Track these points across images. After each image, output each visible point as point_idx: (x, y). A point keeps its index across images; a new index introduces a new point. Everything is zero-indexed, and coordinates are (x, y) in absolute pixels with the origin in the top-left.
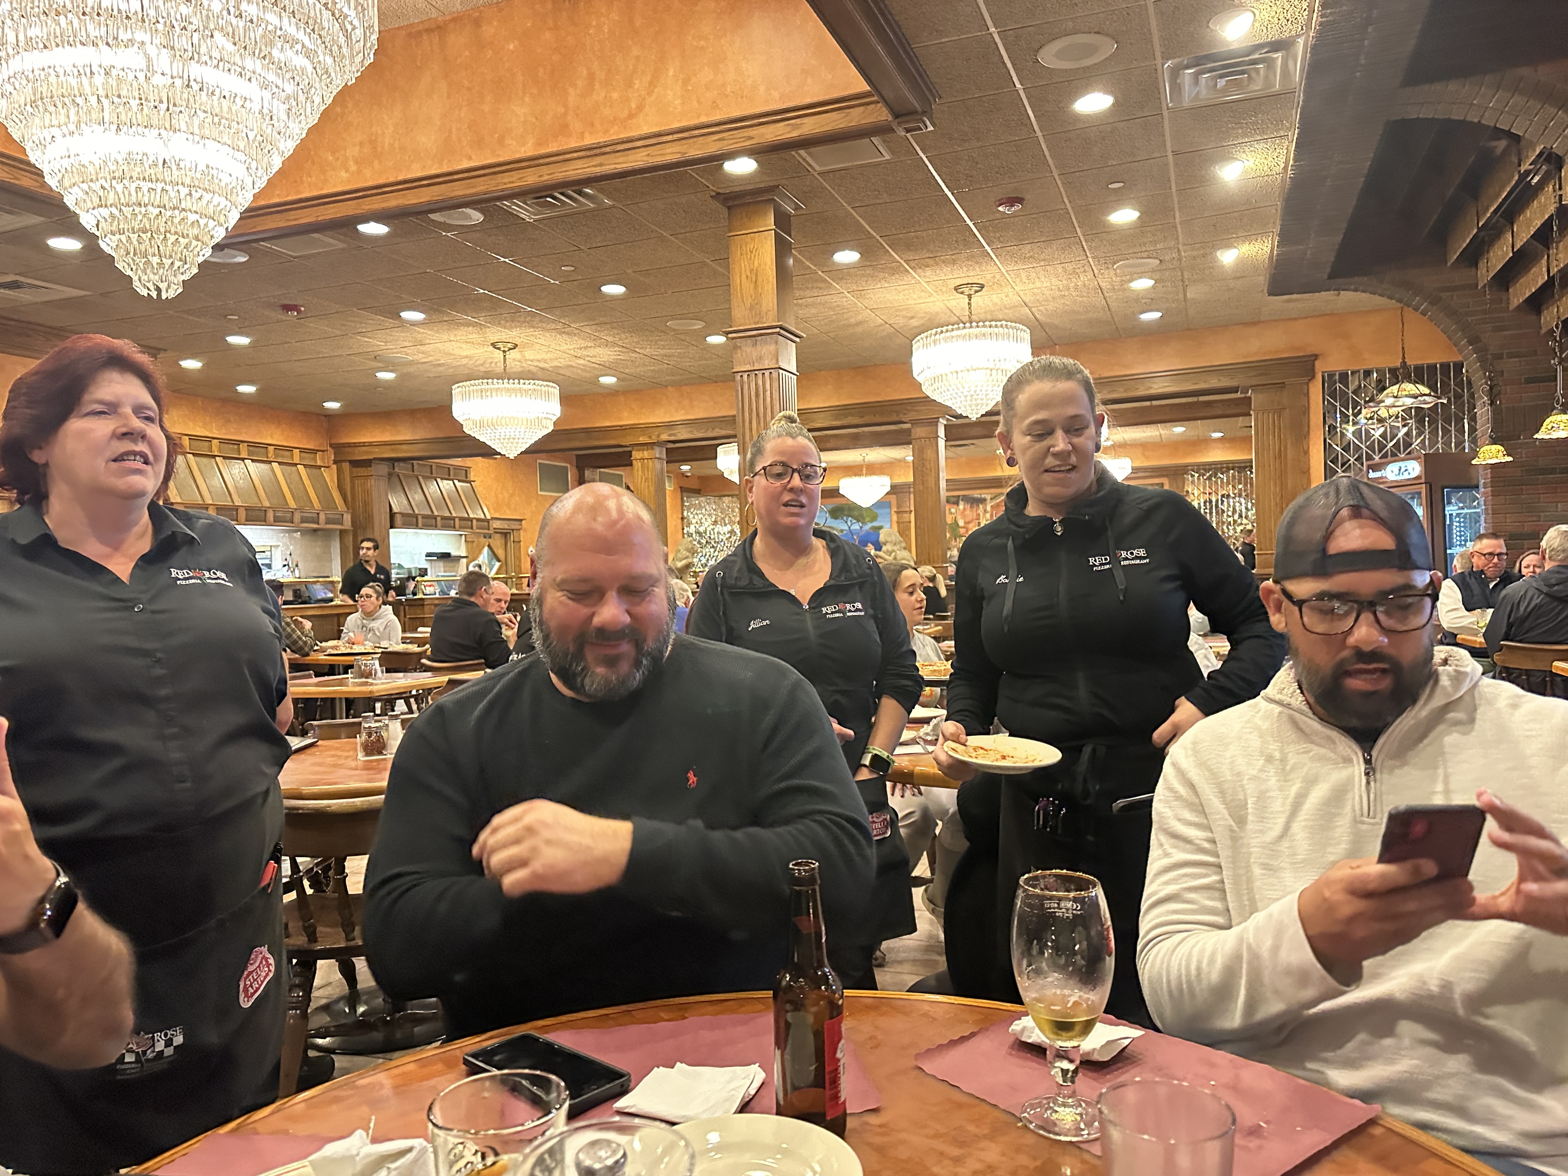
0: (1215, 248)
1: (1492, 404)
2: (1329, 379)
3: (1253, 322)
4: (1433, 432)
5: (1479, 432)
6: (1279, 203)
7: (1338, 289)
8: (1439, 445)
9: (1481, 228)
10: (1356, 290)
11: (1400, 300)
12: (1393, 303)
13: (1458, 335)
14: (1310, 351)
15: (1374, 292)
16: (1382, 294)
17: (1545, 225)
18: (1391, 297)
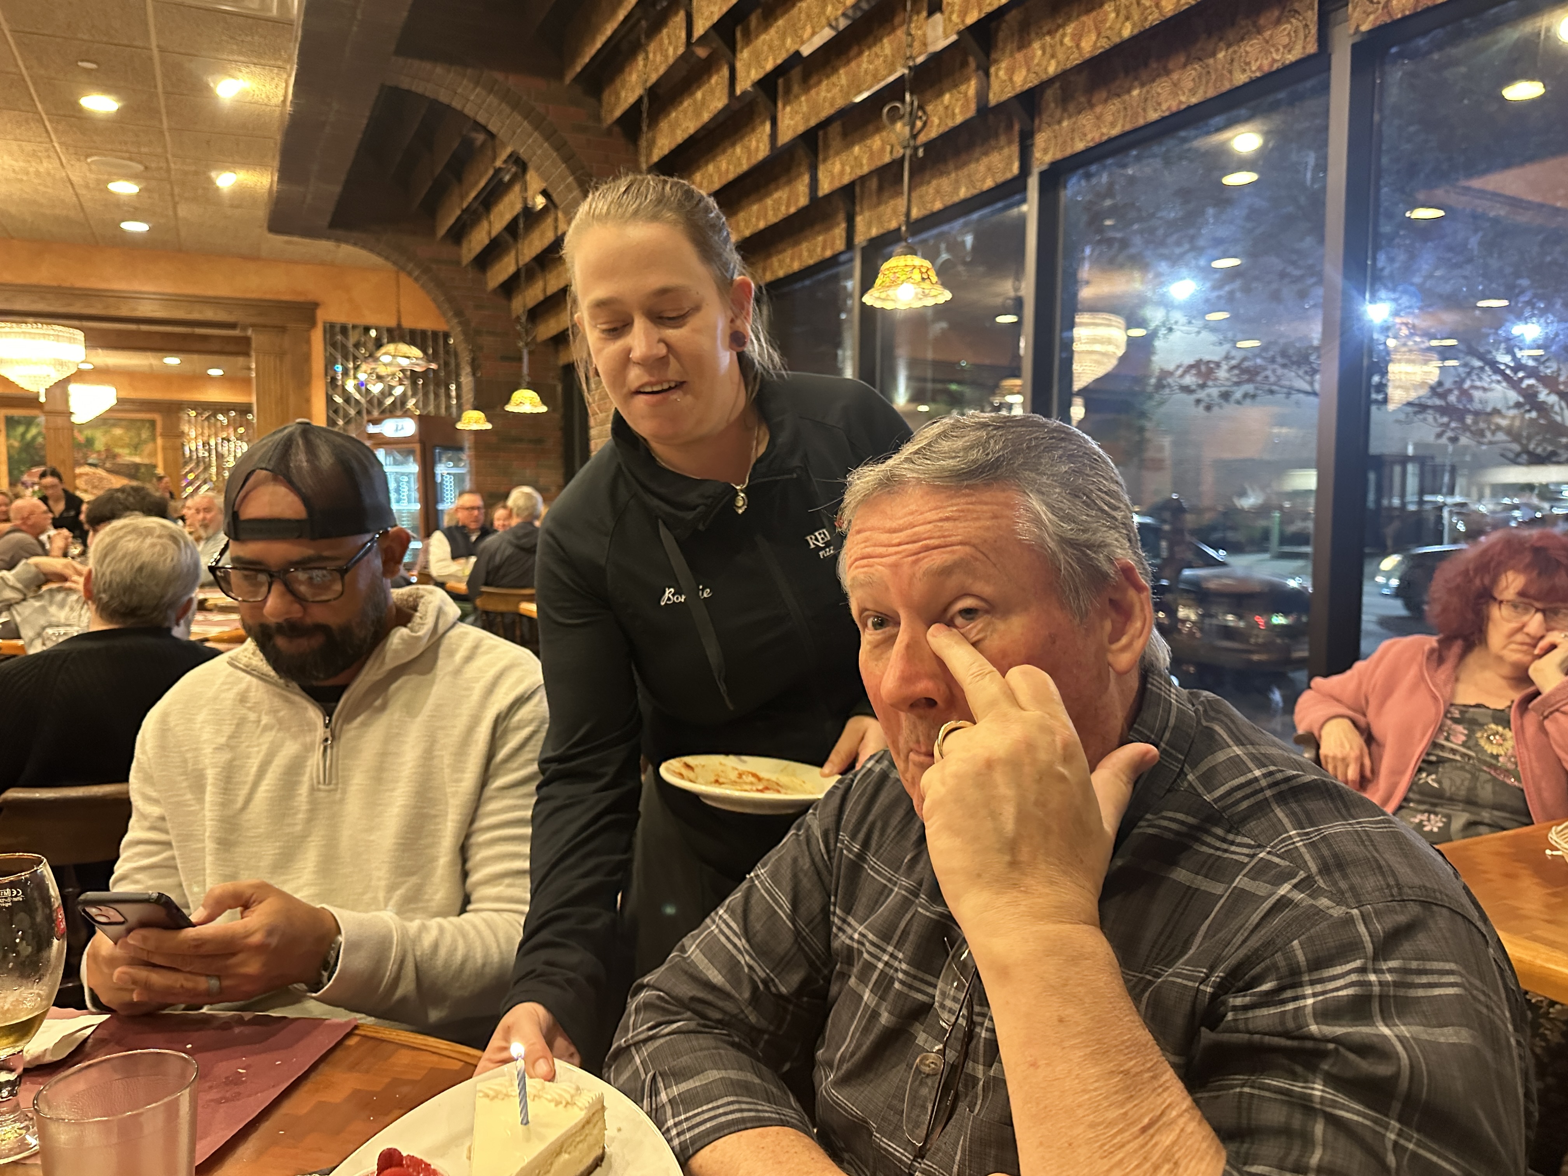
0: (209, 167)
1: (474, 374)
2: (330, 329)
3: (252, 257)
4: (426, 395)
5: (464, 400)
6: (279, 138)
7: (338, 240)
8: (431, 408)
9: (464, 211)
10: (355, 244)
11: (395, 263)
12: (389, 265)
13: (446, 306)
14: (311, 297)
15: (371, 250)
16: (379, 254)
17: (515, 221)
18: (387, 258)
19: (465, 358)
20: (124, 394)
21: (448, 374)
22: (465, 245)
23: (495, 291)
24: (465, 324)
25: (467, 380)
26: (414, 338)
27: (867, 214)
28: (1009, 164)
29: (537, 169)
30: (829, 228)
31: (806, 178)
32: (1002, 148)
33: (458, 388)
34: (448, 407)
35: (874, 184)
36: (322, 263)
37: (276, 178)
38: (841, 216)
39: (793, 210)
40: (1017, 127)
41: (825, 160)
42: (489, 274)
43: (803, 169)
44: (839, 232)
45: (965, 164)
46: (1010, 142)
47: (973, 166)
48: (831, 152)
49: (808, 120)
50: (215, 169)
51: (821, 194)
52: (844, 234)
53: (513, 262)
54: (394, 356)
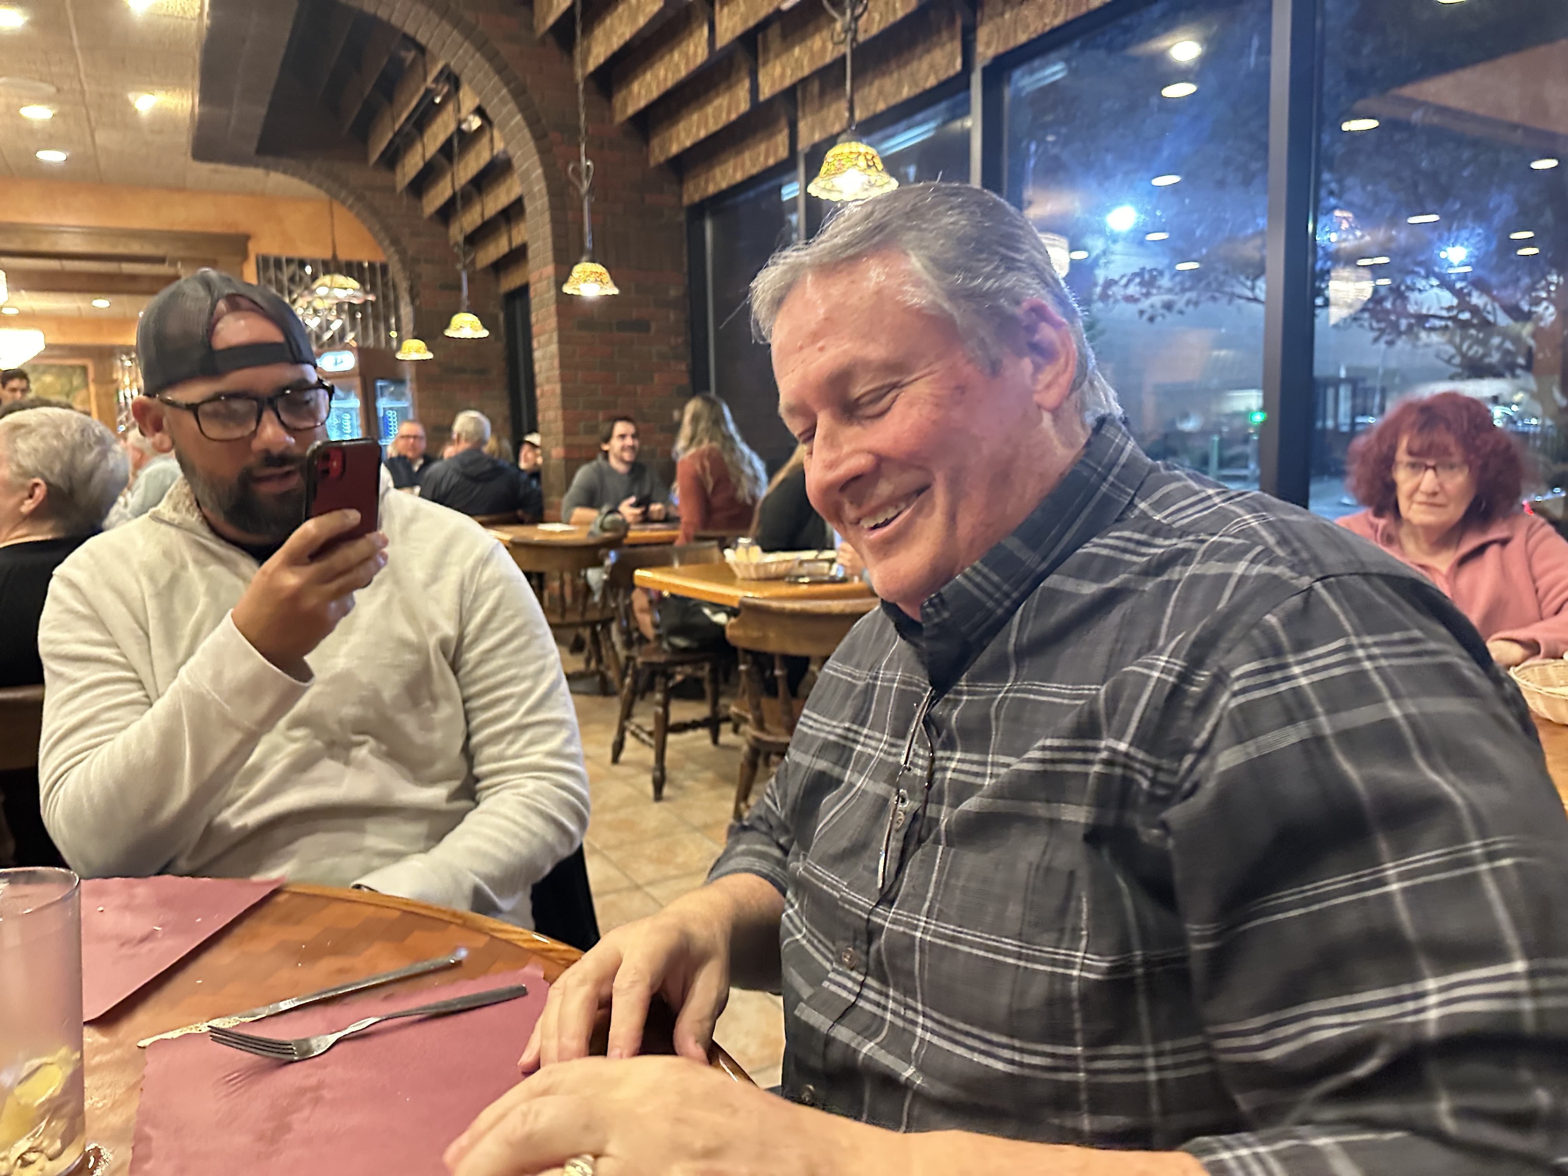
0: (126, 88)
1: (413, 304)
2: (264, 262)
3: (178, 188)
4: (365, 328)
5: (404, 332)
6: (197, 55)
7: (267, 167)
8: (371, 342)
9: (396, 135)
10: (285, 172)
11: (328, 191)
12: (322, 194)
13: (382, 235)
14: (243, 228)
15: (302, 178)
16: (311, 182)
17: (449, 142)
18: (319, 186)
19: (403, 286)
20: (53, 340)
21: (387, 306)
22: (399, 171)
23: (431, 218)
24: (401, 252)
25: (406, 311)
26: (350, 269)
27: (809, 119)
28: (952, 62)
29: (470, 83)
30: (771, 135)
31: (747, 84)
32: (944, 45)
33: (398, 320)
34: (389, 339)
35: (815, 87)
36: (252, 194)
37: (197, 100)
38: (783, 122)
39: (733, 116)
40: (959, 23)
41: (765, 63)
42: (425, 201)
43: (744, 73)
44: (782, 139)
45: (907, 63)
46: (952, 39)
47: (915, 64)
48: (772, 55)
49: (747, 20)
50: (133, 90)
51: (762, 98)
52: (787, 142)
53: (449, 184)
54: (331, 288)
